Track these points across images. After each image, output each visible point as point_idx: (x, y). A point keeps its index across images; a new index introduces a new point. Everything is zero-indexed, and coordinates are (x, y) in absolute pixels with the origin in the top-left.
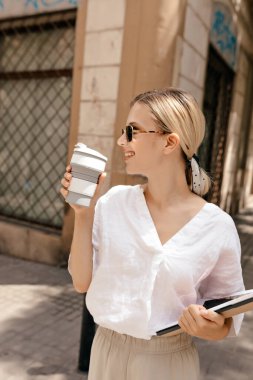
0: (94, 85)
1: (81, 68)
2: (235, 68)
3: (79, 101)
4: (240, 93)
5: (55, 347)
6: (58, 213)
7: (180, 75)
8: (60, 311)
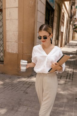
0: (10, 14)
1: (5, 9)
2: (54, 8)
3: (6, 20)
4: (56, 16)
5: (4, 99)
6: (2, 57)
7: (38, 10)
8: (5, 87)
